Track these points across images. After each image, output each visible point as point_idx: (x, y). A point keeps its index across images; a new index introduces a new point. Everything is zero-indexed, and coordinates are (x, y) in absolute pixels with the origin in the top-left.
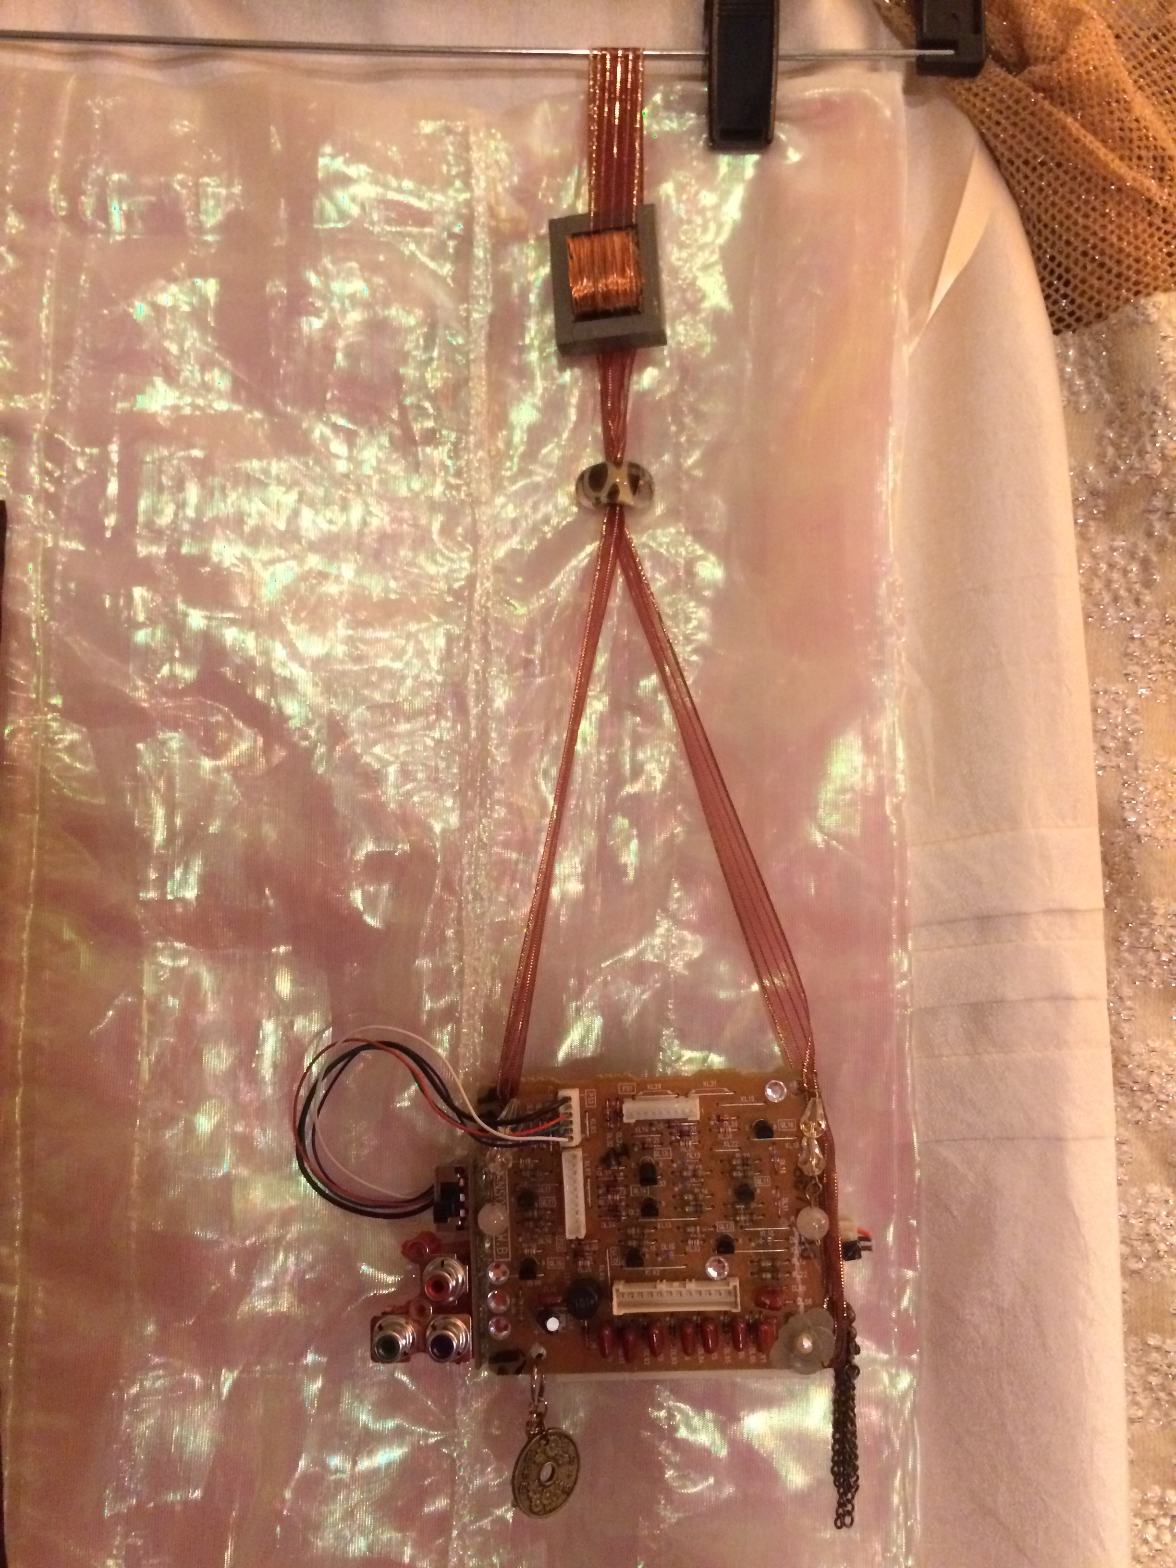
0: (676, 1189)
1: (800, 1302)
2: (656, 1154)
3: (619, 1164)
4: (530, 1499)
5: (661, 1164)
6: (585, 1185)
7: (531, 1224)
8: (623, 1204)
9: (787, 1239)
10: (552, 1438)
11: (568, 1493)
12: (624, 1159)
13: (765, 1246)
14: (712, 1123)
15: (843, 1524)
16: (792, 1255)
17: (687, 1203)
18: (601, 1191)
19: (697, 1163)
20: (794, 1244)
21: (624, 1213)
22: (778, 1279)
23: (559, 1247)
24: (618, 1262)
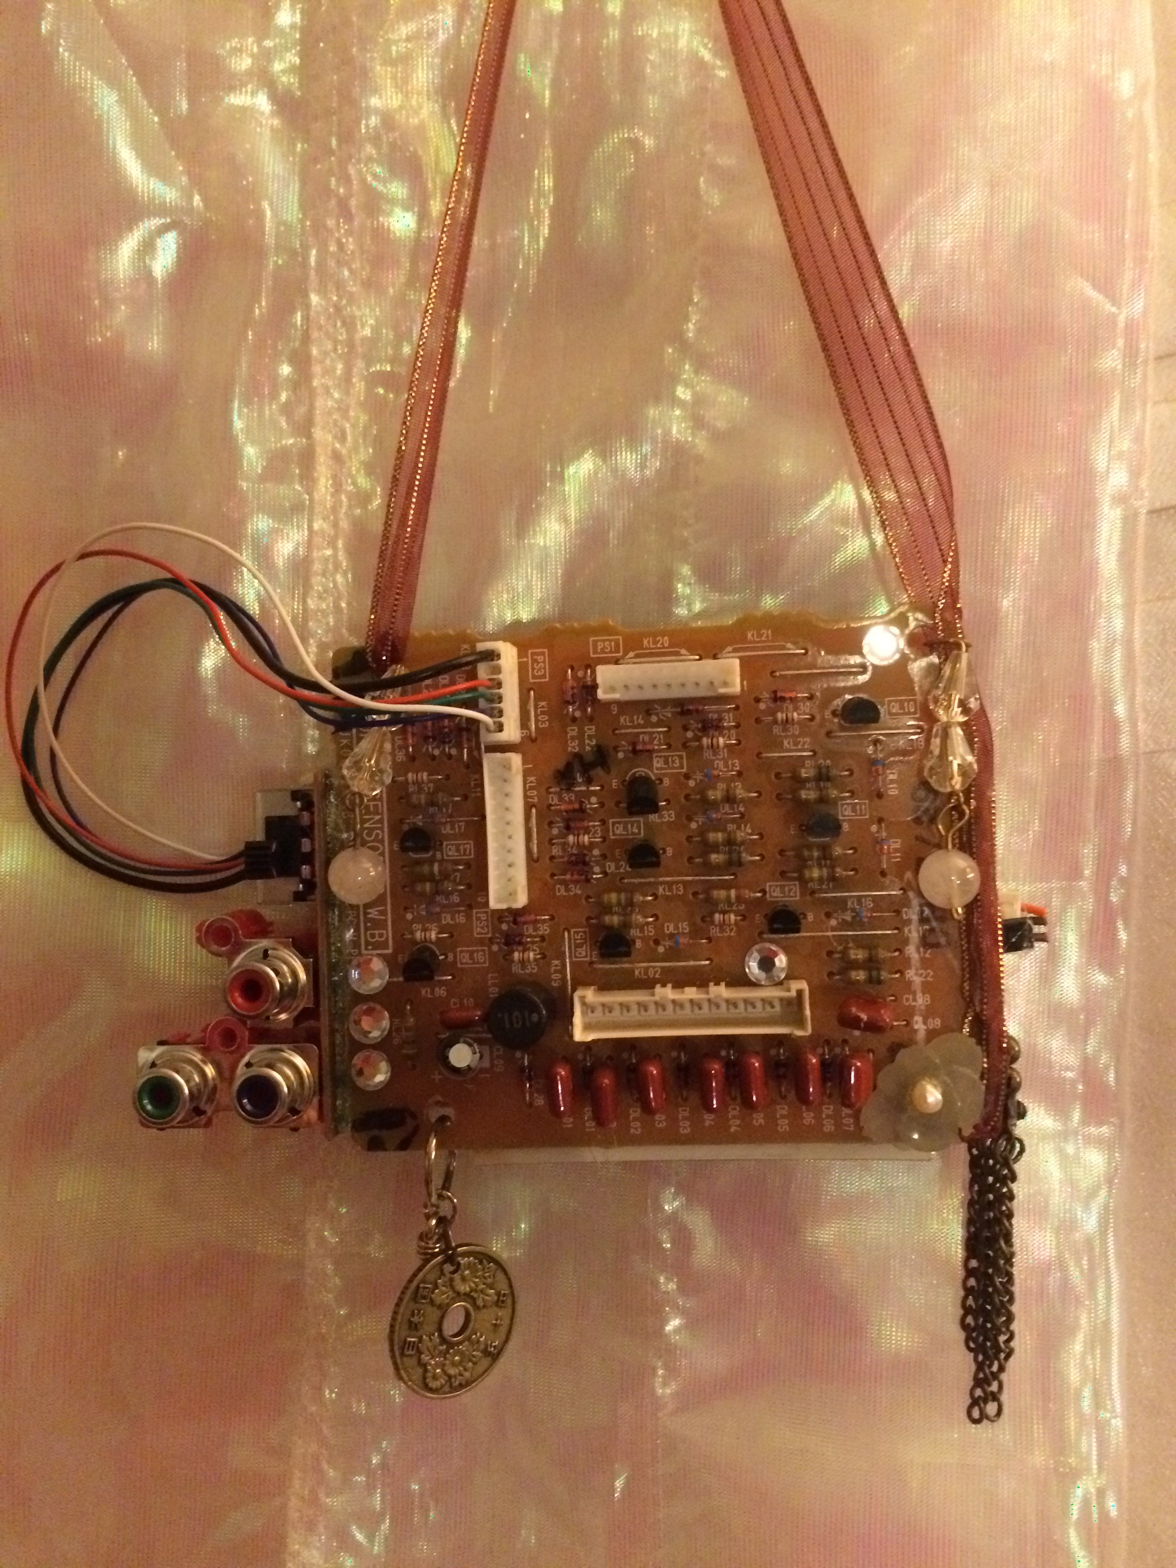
0: (694, 825)
1: (919, 1025)
2: (657, 763)
3: (589, 781)
4: (424, 1366)
5: (666, 782)
6: (527, 819)
7: (428, 886)
8: (596, 852)
9: (898, 912)
10: (463, 1261)
11: (494, 1356)
12: (599, 772)
13: (856, 923)
14: (762, 706)
15: (983, 1416)
16: (906, 941)
17: (715, 848)
18: (555, 831)
19: (732, 779)
20: (909, 922)
21: (597, 869)
22: (879, 982)
23: (480, 929)
24: (585, 954)
